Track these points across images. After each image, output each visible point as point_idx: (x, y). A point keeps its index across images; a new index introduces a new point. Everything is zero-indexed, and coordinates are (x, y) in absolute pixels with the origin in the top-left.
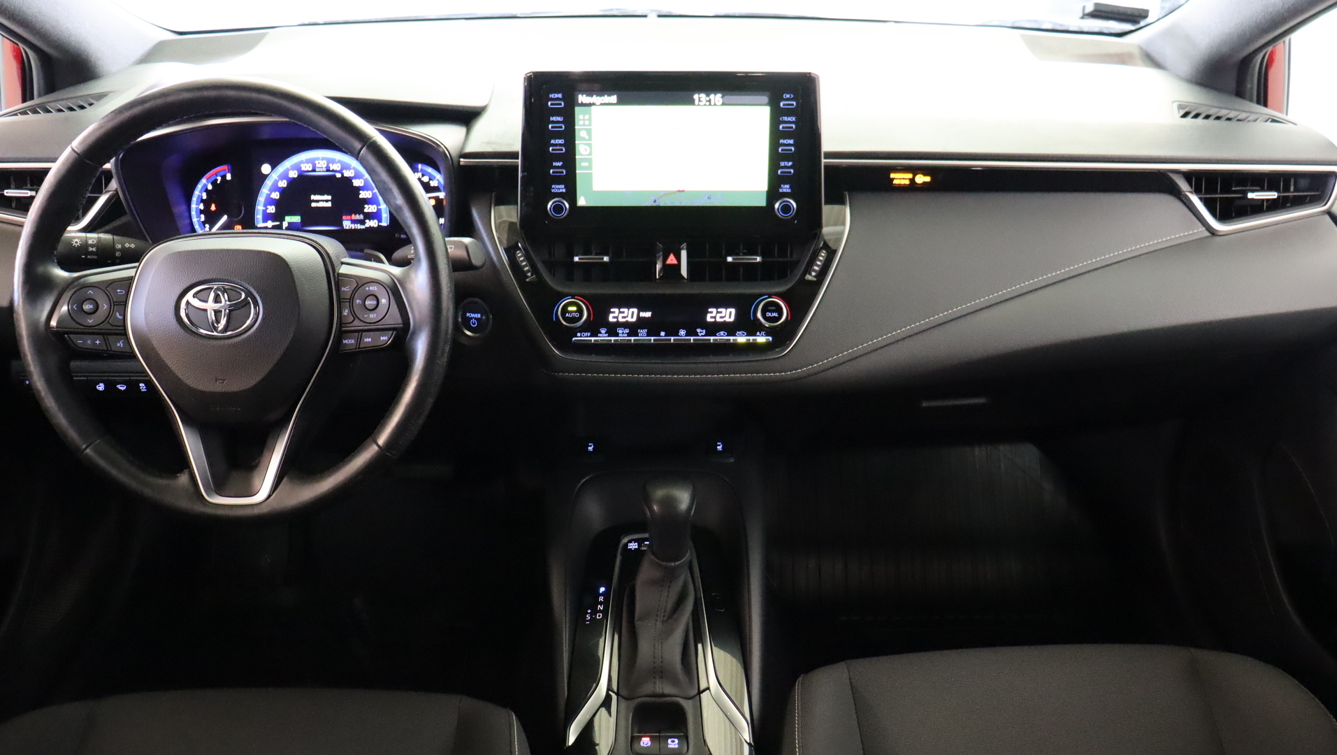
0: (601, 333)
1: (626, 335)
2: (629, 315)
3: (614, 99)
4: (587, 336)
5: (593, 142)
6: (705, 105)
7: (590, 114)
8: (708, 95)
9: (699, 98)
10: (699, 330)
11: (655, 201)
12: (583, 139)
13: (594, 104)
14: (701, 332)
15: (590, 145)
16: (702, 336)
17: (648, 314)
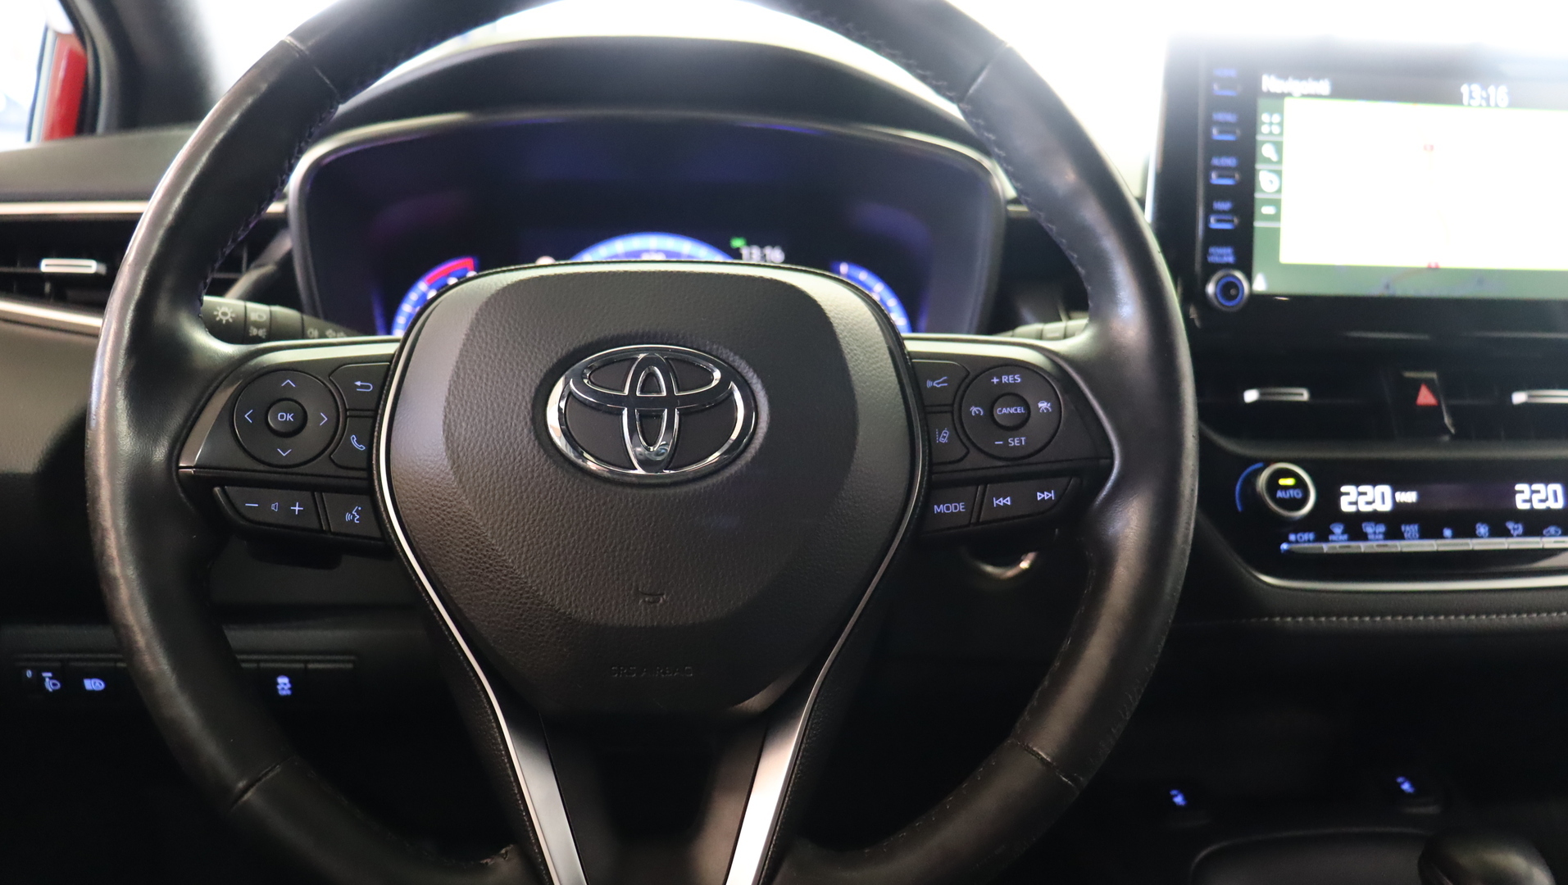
0: (1333, 533)
1: (1381, 536)
2: (1376, 498)
3: (1324, 86)
4: (1309, 541)
5: (1285, 168)
6: (1481, 105)
7: (1281, 112)
8: (1485, 88)
9: (1471, 92)
10: (1510, 525)
11: (1387, 287)
12: (1268, 161)
13: (1289, 95)
14: (1514, 529)
15: (1279, 173)
16: (1518, 536)
17: (1409, 497)
